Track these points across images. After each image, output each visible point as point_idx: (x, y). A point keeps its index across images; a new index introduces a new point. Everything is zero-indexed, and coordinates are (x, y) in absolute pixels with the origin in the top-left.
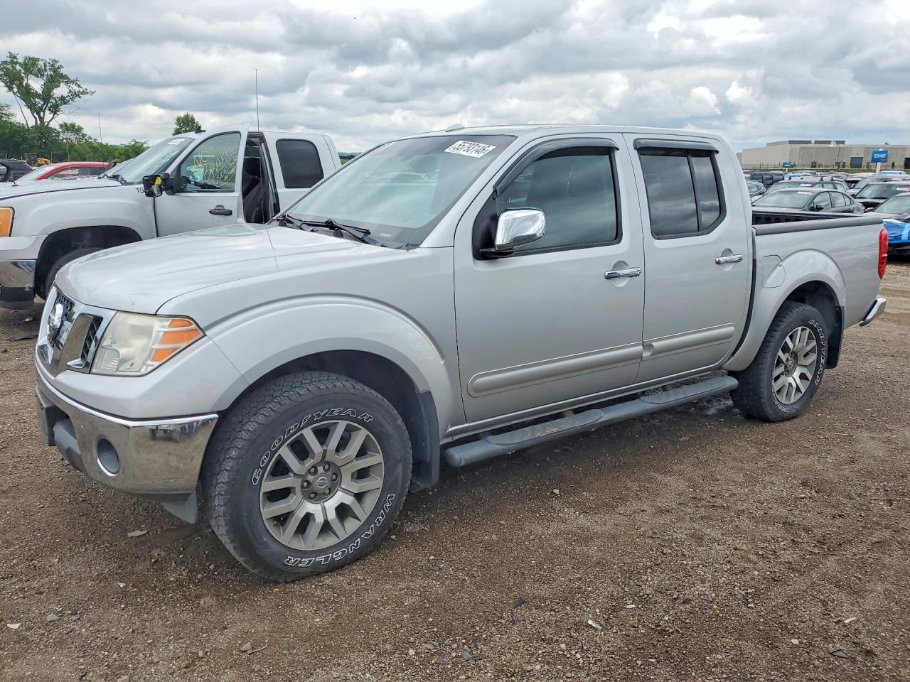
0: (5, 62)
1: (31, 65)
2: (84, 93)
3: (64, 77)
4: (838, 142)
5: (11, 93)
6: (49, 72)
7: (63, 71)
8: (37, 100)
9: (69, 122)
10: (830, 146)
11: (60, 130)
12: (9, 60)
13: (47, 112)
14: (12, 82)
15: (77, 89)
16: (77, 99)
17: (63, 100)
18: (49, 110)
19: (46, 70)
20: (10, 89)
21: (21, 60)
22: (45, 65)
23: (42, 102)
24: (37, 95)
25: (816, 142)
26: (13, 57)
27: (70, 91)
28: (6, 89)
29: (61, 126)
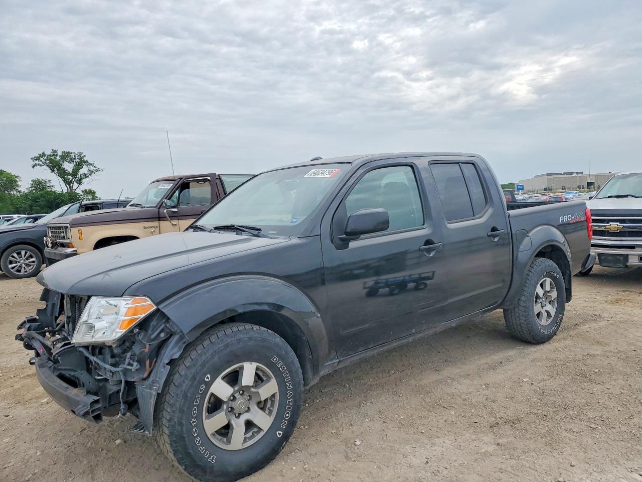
0: (50, 155)
1: (66, 156)
2: (97, 171)
3: (86, 162)
4: (578, 173)
5: (53, 173)
6: (77, 160)
7: (85, 159)
8: (69, 177)
9: (88, 189)
10: (573, 176)
11: (82, 194)
12: (52, 154)
13: (75, 183)
14: (54, 167)
15: (94, 168)
16: (93, 174)
17: (85, 175)
18: (76, 182)
19: (75, 159)
20: (53, 171)
21: (60, 153)
22: (75, 156)
23: (72, 178)
24: (69, 174)
25: (565, 174)
26: (54, 152)
27: (89, 170)
28: (51, 171)
29: (83, 191)
